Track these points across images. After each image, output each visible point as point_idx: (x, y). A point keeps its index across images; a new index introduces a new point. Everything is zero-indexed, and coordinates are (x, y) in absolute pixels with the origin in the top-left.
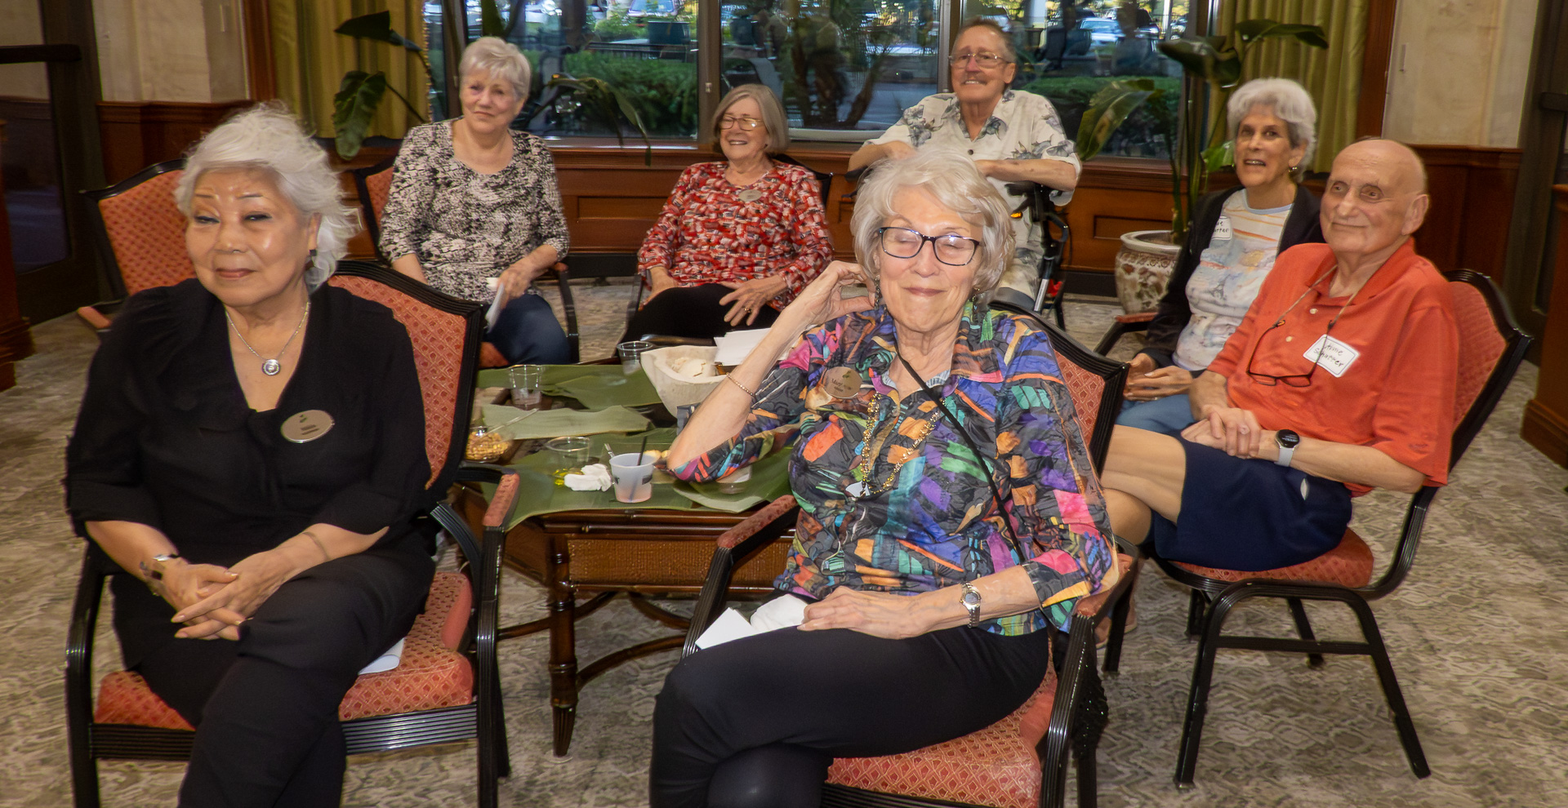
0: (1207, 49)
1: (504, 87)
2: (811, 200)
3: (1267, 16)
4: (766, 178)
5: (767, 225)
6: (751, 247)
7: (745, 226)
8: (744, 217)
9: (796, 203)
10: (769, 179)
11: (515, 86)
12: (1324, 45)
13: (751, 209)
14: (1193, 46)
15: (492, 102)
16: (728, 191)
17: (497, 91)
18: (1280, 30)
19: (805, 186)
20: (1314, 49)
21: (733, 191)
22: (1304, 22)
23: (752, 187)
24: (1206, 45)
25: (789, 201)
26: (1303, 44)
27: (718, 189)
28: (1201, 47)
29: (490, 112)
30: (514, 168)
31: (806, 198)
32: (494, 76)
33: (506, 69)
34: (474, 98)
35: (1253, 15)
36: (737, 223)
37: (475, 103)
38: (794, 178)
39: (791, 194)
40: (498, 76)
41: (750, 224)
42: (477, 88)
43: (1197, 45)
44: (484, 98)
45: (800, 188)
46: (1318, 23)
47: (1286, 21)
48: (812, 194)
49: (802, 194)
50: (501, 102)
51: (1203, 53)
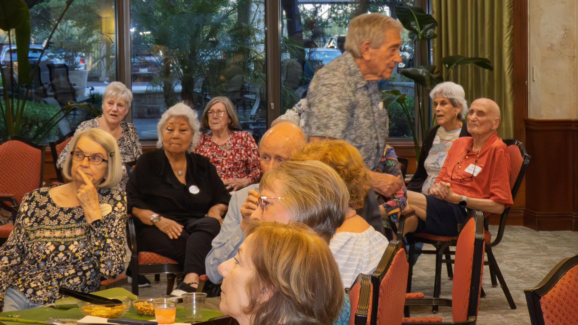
0: (426, 73)
1: (123, 103)
2: (252, 145)
3: (459, 53)
4: (231, 139)
5: (236, 160)
6: (231, 169)
7: (226, 160)
8: (226, 156)
9: (246, 147)
10: (233, 139)
11: (127, 102)
12: (491, 69)
13: (229, 153)
14: (419, 72)
15: (118, 109)
16: (215, 147)
17: (119, 105)
18: (466, 60)
19: (249, 139)
20: (487, 71)
21: (217, 146)
22: (480, 56)
23: (225, 144)
24: (426, 71)
25: (243, 146)
26: (481, 69)
27: (210, 146)
28: (423, 72)
29: (116, 114)
30: (123, 138)
31: (250, 144)
32: (119, 99)
33: (124, 95)
34: (109, 108)
35: (451, 54)
36: (223, 159)
37: (110, 110)
38: (244, 135)
39: (243, 143)
40: (121, 99)
41: (229, 159)
42: (111, 103)
43: (421, 71)
44: (115, 107)
45: (247, 140)
46: (487, 57)
47: (470, 56)
48: (253, 142)
49: (248, 142)
50: (121, 110)
51: (424, 74)
